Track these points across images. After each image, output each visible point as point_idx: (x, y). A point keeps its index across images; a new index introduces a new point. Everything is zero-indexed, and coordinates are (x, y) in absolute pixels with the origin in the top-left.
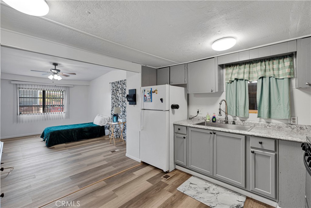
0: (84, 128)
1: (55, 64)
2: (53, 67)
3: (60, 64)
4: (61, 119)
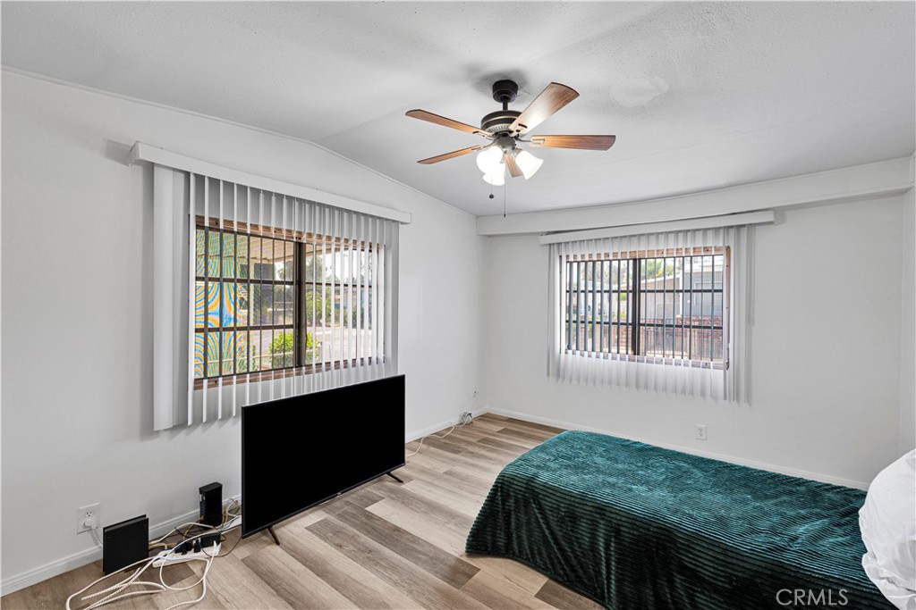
4: (703, 394)
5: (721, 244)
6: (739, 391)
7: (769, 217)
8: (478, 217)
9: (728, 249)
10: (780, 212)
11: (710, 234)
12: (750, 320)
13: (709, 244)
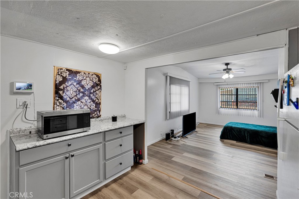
0: (261, 132)
1: (227, 64)
2: (225, 67)
3: (231, 63)
4: (253, 116)
5: (257, 86)
6: (261, 115)
7: (267, 81)
8: (199, 78)
9: (258, 87)
10: (269, 80)
11: (254, 84)
12: (263, 101)
13: (254, 86)
